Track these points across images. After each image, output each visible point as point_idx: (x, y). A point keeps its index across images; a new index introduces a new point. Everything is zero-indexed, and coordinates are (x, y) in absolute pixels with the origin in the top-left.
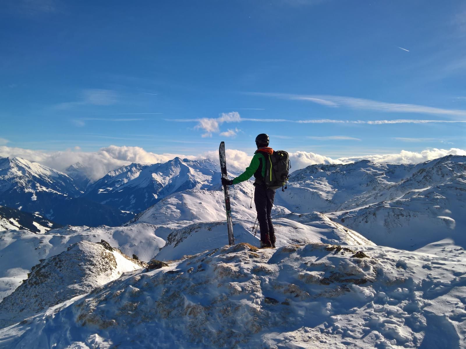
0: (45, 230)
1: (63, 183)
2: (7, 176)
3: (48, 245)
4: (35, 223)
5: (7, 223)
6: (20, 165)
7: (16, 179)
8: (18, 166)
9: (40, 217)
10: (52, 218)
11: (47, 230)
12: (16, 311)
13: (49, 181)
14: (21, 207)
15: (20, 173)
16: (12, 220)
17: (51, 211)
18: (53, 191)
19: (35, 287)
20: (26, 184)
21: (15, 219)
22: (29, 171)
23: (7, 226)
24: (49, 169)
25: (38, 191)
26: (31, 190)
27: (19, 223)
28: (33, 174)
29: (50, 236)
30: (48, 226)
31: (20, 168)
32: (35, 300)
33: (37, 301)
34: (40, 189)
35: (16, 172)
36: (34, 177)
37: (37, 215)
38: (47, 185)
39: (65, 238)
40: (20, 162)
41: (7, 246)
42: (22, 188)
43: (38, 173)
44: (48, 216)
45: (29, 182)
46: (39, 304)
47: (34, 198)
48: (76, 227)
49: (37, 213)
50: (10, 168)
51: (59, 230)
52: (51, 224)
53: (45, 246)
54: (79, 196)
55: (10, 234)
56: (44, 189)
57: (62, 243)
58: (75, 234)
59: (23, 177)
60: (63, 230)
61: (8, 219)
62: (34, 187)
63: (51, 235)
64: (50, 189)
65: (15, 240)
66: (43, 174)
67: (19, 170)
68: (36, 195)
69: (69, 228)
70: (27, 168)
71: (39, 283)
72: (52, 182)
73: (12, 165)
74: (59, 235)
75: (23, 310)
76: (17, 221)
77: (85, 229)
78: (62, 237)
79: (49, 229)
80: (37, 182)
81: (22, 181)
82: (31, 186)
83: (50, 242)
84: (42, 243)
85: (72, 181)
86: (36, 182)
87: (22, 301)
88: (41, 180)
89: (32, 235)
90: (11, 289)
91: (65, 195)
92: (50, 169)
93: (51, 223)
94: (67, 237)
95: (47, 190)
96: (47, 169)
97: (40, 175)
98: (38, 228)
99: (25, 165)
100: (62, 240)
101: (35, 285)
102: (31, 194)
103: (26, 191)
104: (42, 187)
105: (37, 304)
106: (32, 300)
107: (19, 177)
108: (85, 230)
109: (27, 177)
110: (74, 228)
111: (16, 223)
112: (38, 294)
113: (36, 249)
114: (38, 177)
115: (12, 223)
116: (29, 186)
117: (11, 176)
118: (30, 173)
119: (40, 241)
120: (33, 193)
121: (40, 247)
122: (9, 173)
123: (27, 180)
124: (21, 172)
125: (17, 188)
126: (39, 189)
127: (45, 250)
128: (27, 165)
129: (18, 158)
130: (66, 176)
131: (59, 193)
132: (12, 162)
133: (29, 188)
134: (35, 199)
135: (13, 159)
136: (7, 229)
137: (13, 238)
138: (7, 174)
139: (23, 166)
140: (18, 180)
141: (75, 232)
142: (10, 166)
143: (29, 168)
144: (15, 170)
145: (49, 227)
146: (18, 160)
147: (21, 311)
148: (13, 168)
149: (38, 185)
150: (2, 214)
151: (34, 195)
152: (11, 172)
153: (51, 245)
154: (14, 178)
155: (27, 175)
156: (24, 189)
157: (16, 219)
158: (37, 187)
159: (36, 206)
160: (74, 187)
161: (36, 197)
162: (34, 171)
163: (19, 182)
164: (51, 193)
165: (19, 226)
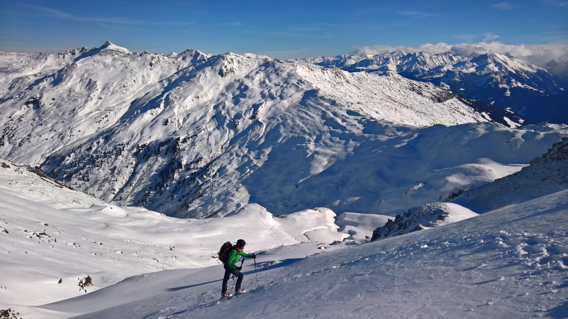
0: (516, 126)
1: (541, 79)
2: (483, 72)
3: (520, 139)
4: (506, 119)
5: (479, 116)
6: (498, 60)
7: (492, 75)
8: (495, 62)
9: (512, 112)
10: (524, 114)
11: (517, 126)
12: (537, 180)
13: (526, 76)
14: (493, 102)
15: (496, 69)
16: (484, 113)
17: (524, 107)
18: (528, 87)
19: (557, 162)
20: (501, 79)
21: (486, 113)
22: (506, 67)
23: (479, 119)
24: (527, 64)
25: (513, 86)
26: (505, 86)
27: (490, 117)
28: (509, 69)
29: (523, 131)
30: (518, 122)
31: (497, 64)
32: (558, 173)
33: (559, 174)
34: (515, 85)
35: (493, 68)
36: (510, 72)
37: (508, 111)
38: (523, 81)
39: (539, 134)
40: (498, 58)
41: (479, 136)
42: (497, 83)
43: (515, 69)
44: (520, 112)
45: (504, 77)
46: (562, 177)
47: (508, 93)
48: (553, 125)
49: (509, 108)
50: (488, 64)
51: (533, 126)
52: (522, 121)
53: (517, 140)
54: (557, 93)
55: (483, 125)
56: (519, 85)
57: (536, 139)
58: (551, 132)
59: (499, 72)
60: (538, 127)
61: (480, 112)
62: (509, 83)
63: (525, 130)
64: (525, 85)
65: (488, 132)
66: (520, 69)
67: (496, 66)
68: (510, 91)
69: (545, 125)
70: (504, 64)
71: (561, 159)
72: (528, 78)
73: (489, 60)
74: (533, 131)
75: (545, 179)
76: (489, 115)
77: (563, 127)
78: (536, 134)
79: (519, 125)
80: (513, 78)
81: (497, 77)
82: (505, 81)
83: (523, 137)
84: (514, 137)
85: (551, 77)
86: (511, 78)
87: (543, 173)
88: (517, 76)
89: (504, 128)
90: (480, 175)
91: (541, 92)
92: (529, 64)
93: (522, 119)
94: (542, 134)
95: (522, 86)
96: (525, 64)
97: (516, 71)
98: (509, 123)
99: (503, 61)
100: (536, 137)
101: (556, 160)
102: (505, 90)
103: (501, 86)
104: (517, 83)
105: (560, 176)
106: (554, 173)
107: (495, 72)
108: (564, 129)
109: (503, 72)
110: (551, 126)
111: (487, 117)
112: (560, 168)
113: (507, 142)
114: (514, 72)
115: (483, 117)
116: (504, 82)
117: (487, 72)
118: (506, 68)
119: (513, 135)
120: (507, 89)
121: (511, 141)
122: (486, 69)
123: (502, 75)
124: (498, 67)
125: (492, 83)
126: (513, 85)
127: (516, 144)
128: (505, 61)
129: (496, 54)
130: (545, 72)
131: (534, 90)
132: (490, 58)
133: (504, 84)
134: (509, 95)
135: (491, 55)
136: (478, 121)
137: (486, 130)
138: (484, 70)
139: (501, 62)
140: (493, 75)
141: (552, 129)
142: (488, 62)
143: (506, 63)
144: (492, 66)
145: (520, 124)
146: (496, 56)
147: (543, 180)
148: (490, 63)
149: (513, 80)
150: (476, 108)
151: (508, 90)
152: (488, 68)
153: (524, 140)
154: (490, 74)
155: (504, 70)
156: (499, 85)
157: (488, 113)
158: (512, 82)
159: (508, 102)
160: (553, 83)
161: (510, 93)
162: (511, 67)
163: (495, 78)
164: (526, 89)
165: (490, 119)
